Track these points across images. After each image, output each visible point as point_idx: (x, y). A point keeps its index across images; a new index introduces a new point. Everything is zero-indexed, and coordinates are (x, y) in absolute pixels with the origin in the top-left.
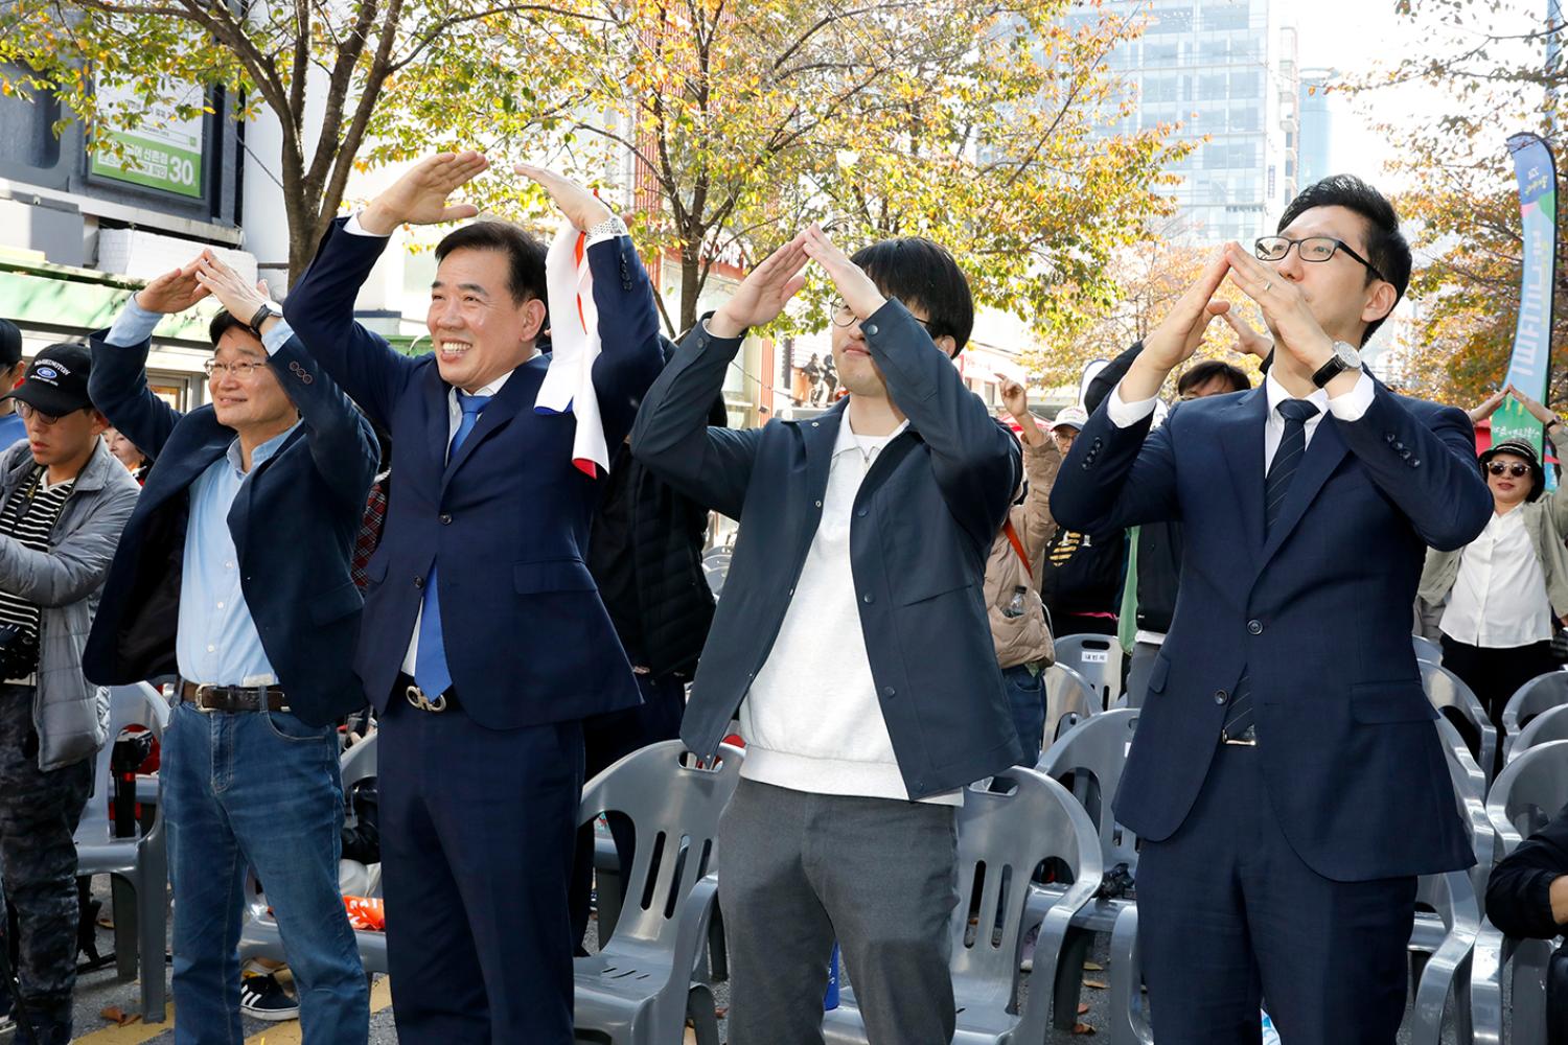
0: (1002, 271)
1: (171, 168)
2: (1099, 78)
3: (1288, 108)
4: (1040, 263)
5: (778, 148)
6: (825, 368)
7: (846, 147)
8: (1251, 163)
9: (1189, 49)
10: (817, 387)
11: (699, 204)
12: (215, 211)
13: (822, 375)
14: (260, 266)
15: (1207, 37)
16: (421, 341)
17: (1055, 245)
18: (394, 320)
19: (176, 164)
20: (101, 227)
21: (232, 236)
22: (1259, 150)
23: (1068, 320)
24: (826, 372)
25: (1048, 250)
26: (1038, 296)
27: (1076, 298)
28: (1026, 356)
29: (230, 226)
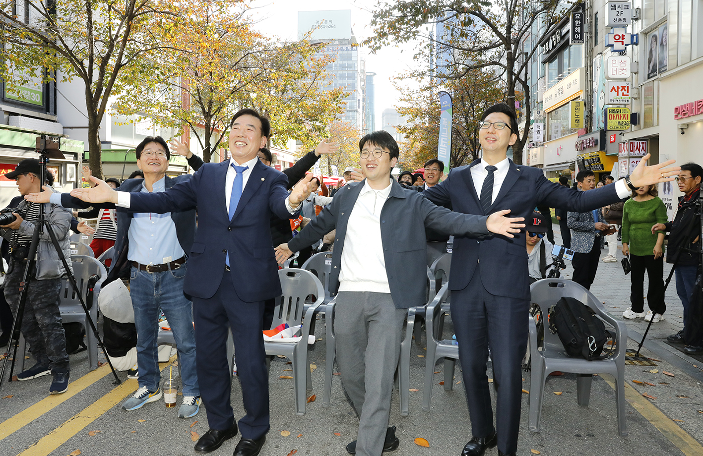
1: (31, 96)
2: (323, 74)
3: (363, 83)
4: (308, 126)
5: (235, 92)
7: (253, 92)
8: (353, 98)
9: (336, 65)
11: (210, 108)
12: (47, 110)
14: (64, 128)
15: (341, 62)
16: (130, 151)
18: (109, 144)
19: (33, 95)
20: (9, 115)
21: (54, 118)
22: (356, 95)
23: (315, 143)
25: (310, 123)
26: (307, 135)
28: (295, 153)
29: (53, 115)
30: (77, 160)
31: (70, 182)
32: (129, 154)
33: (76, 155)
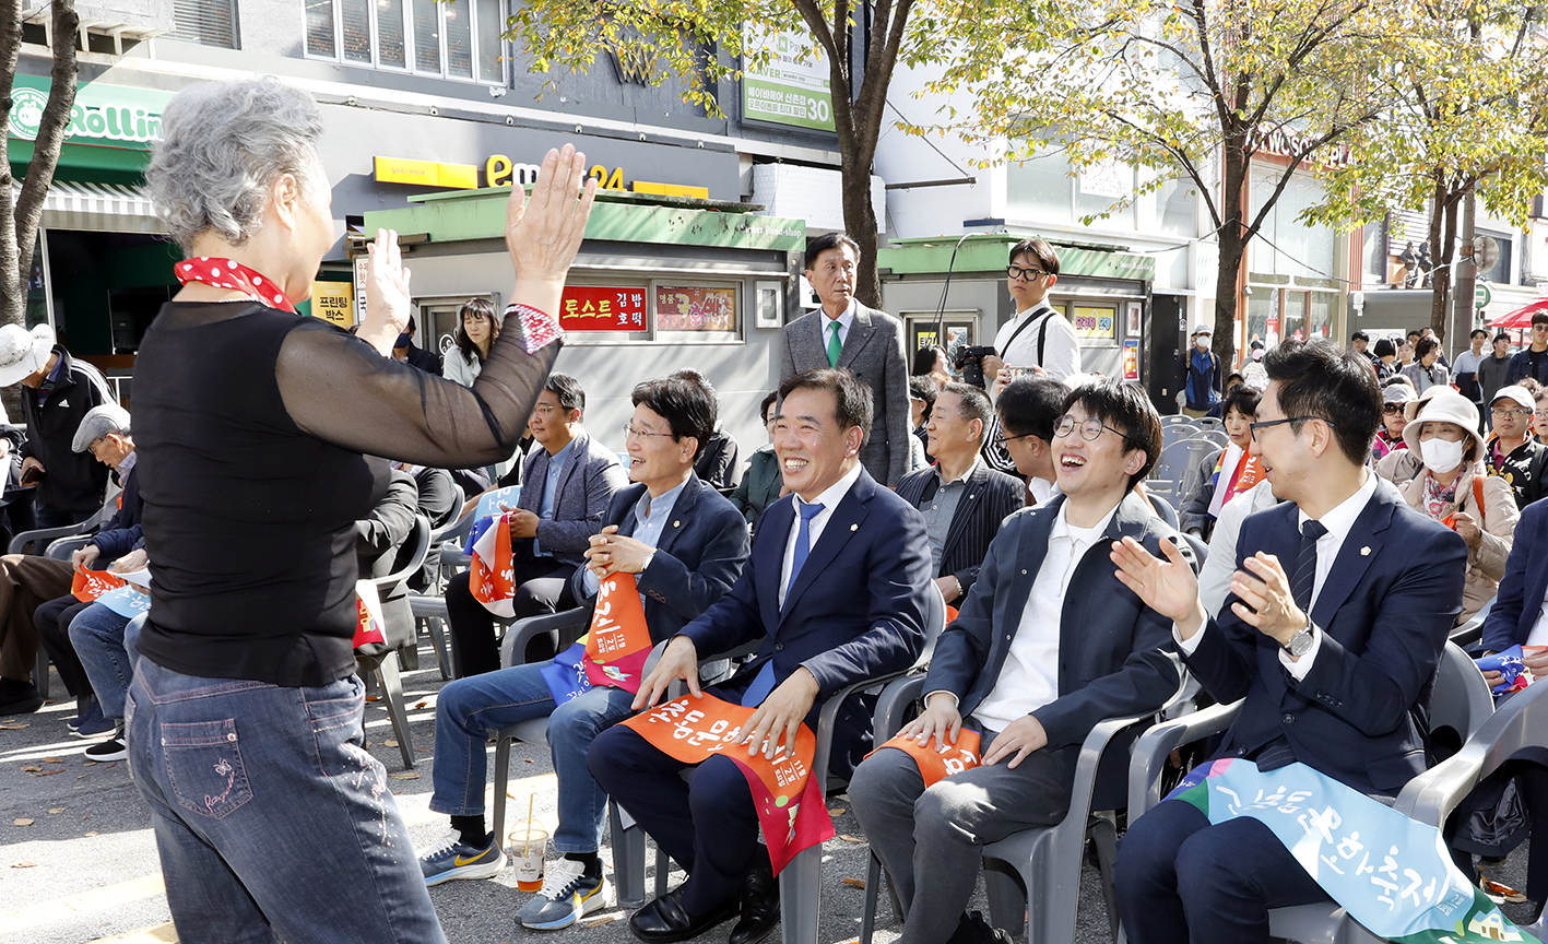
1: (808, 108)
6: (1420, 254)
10: (1413, 273)
13: (1417, 262)
14: (889, 187)
16: (966, 240)
19: (811, 104)
20: (754, 164)
24: (1421, 259)
30: (785, 269)
31: (769, 331)
32: (963, 248)
33: (780, 254)
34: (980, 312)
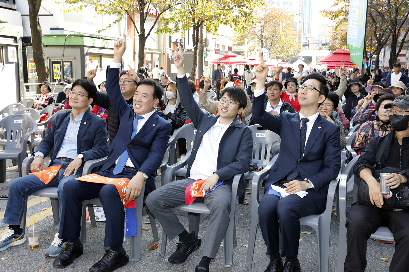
0: (225, 14)
4: (236, 12)
6: (180, 42)
10: (178, 47)
14: (22, 15)
16: (69, 35)
17: (239, 7)
18: (62, 31)
21: (13, 7)
23: (243, 27)
24: (180, 43)
25: (237, 9)
26: (235, 21)
27: (245, 21)
28: (232, 38)
29: (12, 4)
30: (17, 43)
31: (12, 63)
32: (68, 38)
33: (15, 38)
34: (75, 58)
